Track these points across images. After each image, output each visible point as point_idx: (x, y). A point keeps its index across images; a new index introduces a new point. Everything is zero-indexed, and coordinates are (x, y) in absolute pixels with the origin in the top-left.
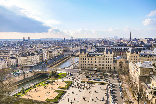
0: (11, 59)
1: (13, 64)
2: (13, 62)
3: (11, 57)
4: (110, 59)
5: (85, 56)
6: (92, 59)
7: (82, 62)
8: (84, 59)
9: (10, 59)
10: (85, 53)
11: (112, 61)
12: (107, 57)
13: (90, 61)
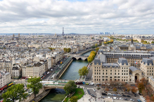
0: (14, 70)
1: (16, 76)
2: (16, 73)
3: (14, 68)
4: (126, 71)
5: (100, 68)
6: (107, 71)
7: (96, 73)
8: (99, 70)
9: (12, 69)
10: (100, 64)
11: (128, 72)
12: (123, 68)
13: (105, 73)
